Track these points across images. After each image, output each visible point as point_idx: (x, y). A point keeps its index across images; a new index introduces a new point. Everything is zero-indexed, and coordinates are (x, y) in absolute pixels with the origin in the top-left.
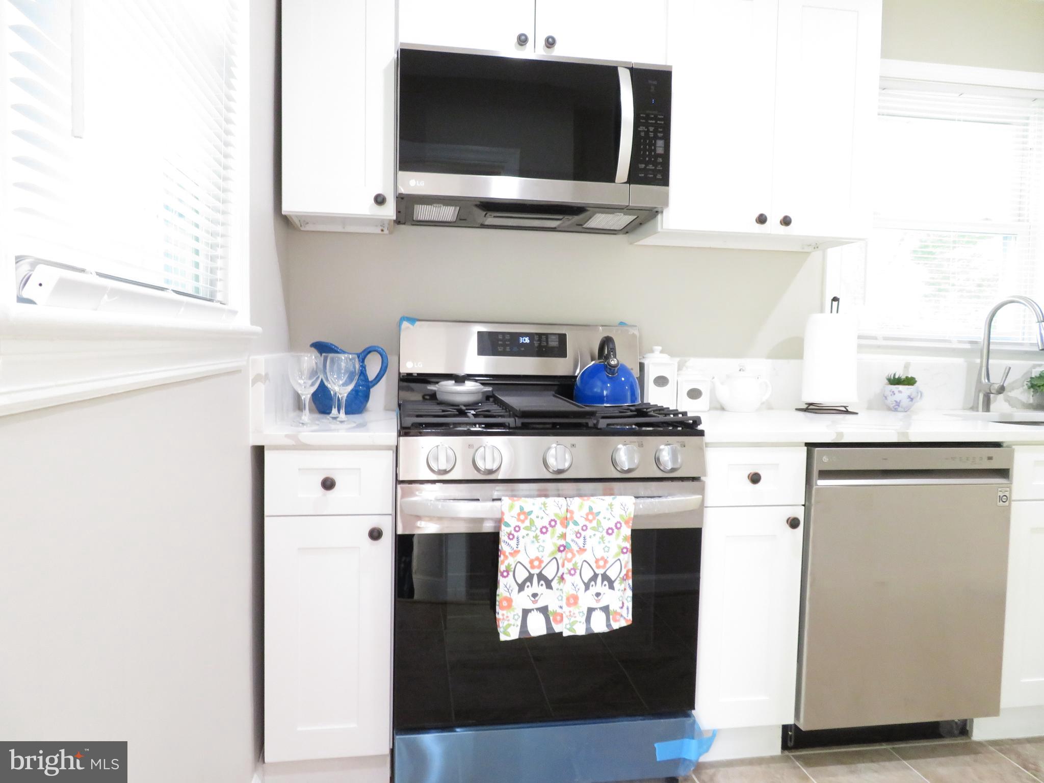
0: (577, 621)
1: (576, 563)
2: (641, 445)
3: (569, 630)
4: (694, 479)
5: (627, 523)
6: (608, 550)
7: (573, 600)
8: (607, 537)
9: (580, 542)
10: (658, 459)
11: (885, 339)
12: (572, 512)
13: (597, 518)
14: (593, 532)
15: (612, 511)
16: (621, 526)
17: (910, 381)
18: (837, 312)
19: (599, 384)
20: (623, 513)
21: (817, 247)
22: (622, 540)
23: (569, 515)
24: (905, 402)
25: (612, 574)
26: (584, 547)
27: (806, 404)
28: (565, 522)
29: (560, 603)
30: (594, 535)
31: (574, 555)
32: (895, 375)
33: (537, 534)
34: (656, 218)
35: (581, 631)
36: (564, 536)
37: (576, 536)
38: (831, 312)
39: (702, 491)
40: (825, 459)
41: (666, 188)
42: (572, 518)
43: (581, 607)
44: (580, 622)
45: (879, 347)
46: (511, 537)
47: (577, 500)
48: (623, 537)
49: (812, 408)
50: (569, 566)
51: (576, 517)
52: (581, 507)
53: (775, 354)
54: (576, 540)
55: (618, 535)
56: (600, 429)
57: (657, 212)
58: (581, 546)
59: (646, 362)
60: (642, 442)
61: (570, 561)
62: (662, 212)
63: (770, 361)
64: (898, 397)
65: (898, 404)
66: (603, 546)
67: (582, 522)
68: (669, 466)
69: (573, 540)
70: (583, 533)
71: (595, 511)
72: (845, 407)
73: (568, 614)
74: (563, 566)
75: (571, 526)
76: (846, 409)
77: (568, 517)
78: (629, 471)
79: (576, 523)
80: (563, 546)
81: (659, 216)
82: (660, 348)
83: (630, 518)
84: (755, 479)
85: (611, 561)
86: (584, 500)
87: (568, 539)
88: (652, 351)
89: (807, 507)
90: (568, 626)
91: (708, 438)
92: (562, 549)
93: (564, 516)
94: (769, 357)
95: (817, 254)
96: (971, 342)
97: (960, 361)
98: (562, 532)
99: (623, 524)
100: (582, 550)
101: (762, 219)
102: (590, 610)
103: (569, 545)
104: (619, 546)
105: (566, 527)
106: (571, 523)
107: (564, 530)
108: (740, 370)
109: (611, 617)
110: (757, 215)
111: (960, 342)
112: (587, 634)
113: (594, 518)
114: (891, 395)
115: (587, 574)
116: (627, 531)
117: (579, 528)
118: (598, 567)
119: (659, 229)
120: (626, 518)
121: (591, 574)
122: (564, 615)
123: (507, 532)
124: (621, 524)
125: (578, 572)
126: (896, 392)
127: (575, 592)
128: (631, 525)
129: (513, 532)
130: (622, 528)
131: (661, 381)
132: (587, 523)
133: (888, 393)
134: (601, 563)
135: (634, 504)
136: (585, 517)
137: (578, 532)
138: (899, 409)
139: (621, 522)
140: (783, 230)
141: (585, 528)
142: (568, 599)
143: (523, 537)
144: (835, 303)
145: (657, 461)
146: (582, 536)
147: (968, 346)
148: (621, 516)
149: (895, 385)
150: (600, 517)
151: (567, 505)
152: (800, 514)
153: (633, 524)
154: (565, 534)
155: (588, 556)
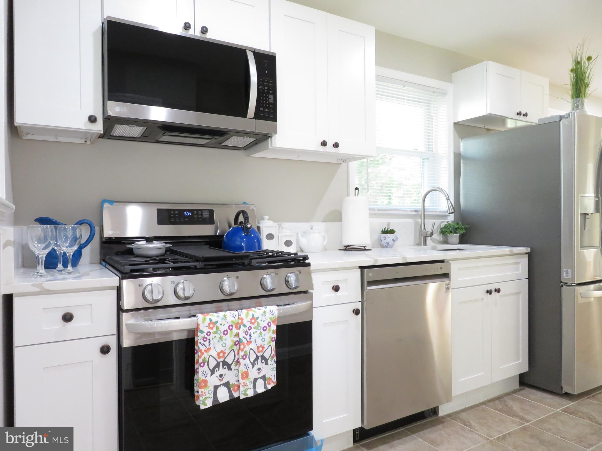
0: (248, 388)
1: (246, 351)
2: (277, 274)
3: (244, 394)
4: (305, 292)
5: (274, 322)
6: (264, 340)
7: (246, 375)
8: (263, 332)
9: (248, 337)
10: (288, 281)
11: (379, 210)
12: (242, 319)
13: (257, 321)
14: (255, 330)
15: (265, 316)
16: (271, 325)
17: (392, 232)
18: (358, 196)
19: (239, 239)
20: (271, 316)
21: (345, 161)
22: (272, 333)
23: (240, 321)
24: (391, 243)
25: (267, 355)
26: (250, 340)
27: (344, 246)
28: (238, 326)
29: (237, 379)
30: (256, 332)
31: (245, 347)
32: (385, 229)
33: (221, 336)
34: (268, 140)
35: (250, 393)
36: (238, 335)
37: (245, 333)
38: (355, 196)
39: (311, 298)
40: (370, 275)
41: (276, 122)
42: (242, 322)
43: (250, 378)
44: (250, 388)
45: (376, 214)
46: (205, 339)
47: (244, 311)
48: (272, 331)
49: (348, 248)
50: (242, 353)
51: (245, 322)
52: (247, 315)
53: (326, 220)
54: (245, 336)
55: (269, 330)
56: (252, 266)
57: (269, 137)
58: (248, 339)
59: (261, 225)
60: (277, 272)
61: (242, 350)
62: (271, 137)
63: (324, 223)
64: (388, 240)
65: (388, 244)
66: (261, 338)
67: (248, 325)
68: (294, 286)
69: (243, 337)
70: (249, 332)
71: (256, 316)
72: (364, 247)
73: (242, 384)
74: (238, 353)
75: (242, 328)
76: (364, 248)
77: (240, 322)
78: (272, 290)
79: (245, 326)
80: (237, 341)
81: (270, 139)
82: (267, 217)
83: (275, 319)
84: (336, 289)
85: (266, 347)
86: (249, 311)
87: (241, 337)
88: (263, 219)
89: (362, 302)
90: (243, 392)
91: (312, 267)
92: (238, 343)
93: (237, 322)
94: (324, 221)
95: (344, 165)
96: (416, 211)
97: (410, 221)
98: (237, 332)
99: (272, 324)
100: (249, 342)
101: (324, 144)
102: (256, 380)
103: (241, 341)
104: (270, 337)
105: (239, 329)
106: (242, 326)
107: (237, 331)
108: (311, 229)
109: (267, 382)
110: (322, 141)
111: (411, 211)
112: (255, 395)
113: (255, 322)
114: (384, 239)
115: (253, 357)
116: (274, 327)
117: (245, 329)
118: (259, 352)
119: (270, 147)
120: (273, 319)
121: (255, 356)
122: (241, 386)
123: (202, 337)
124: (271, 323)
125: (248, 356)
126: (387, 238)
127: (246, 370)
128: (276, 323)
129: (206, 336)
130: (271, 326)
131: (270, 237)
132: (251, 325)
133: (382, 238)
134: (261, 349)
135: (277, 310)
136: (250, 321)
137: (246, 332)
138: (389, 247)
139: (271, 322)
140: (334, 150)
141: (250, 328)
142: (242, 375)
143: (213, 339)
144: (357, 191)
145: (287, 282)
146: (249, 333)
147: (414, 213)
148: (270, 318)
149: (385, 234)
150: (259, 320)
151: (239, 314)
152: (359, 306)
153: (277, 322)
154: (239, 333)
155: (253, 346)
